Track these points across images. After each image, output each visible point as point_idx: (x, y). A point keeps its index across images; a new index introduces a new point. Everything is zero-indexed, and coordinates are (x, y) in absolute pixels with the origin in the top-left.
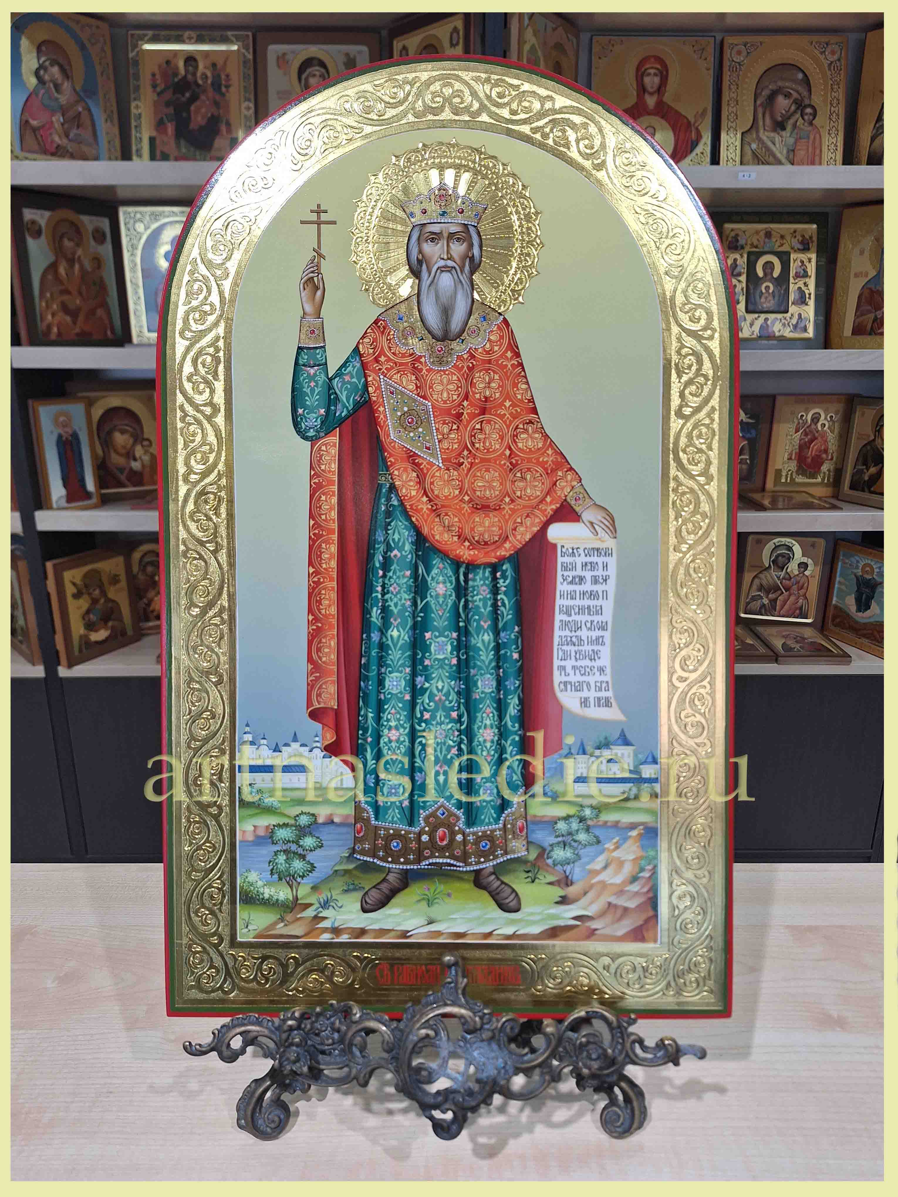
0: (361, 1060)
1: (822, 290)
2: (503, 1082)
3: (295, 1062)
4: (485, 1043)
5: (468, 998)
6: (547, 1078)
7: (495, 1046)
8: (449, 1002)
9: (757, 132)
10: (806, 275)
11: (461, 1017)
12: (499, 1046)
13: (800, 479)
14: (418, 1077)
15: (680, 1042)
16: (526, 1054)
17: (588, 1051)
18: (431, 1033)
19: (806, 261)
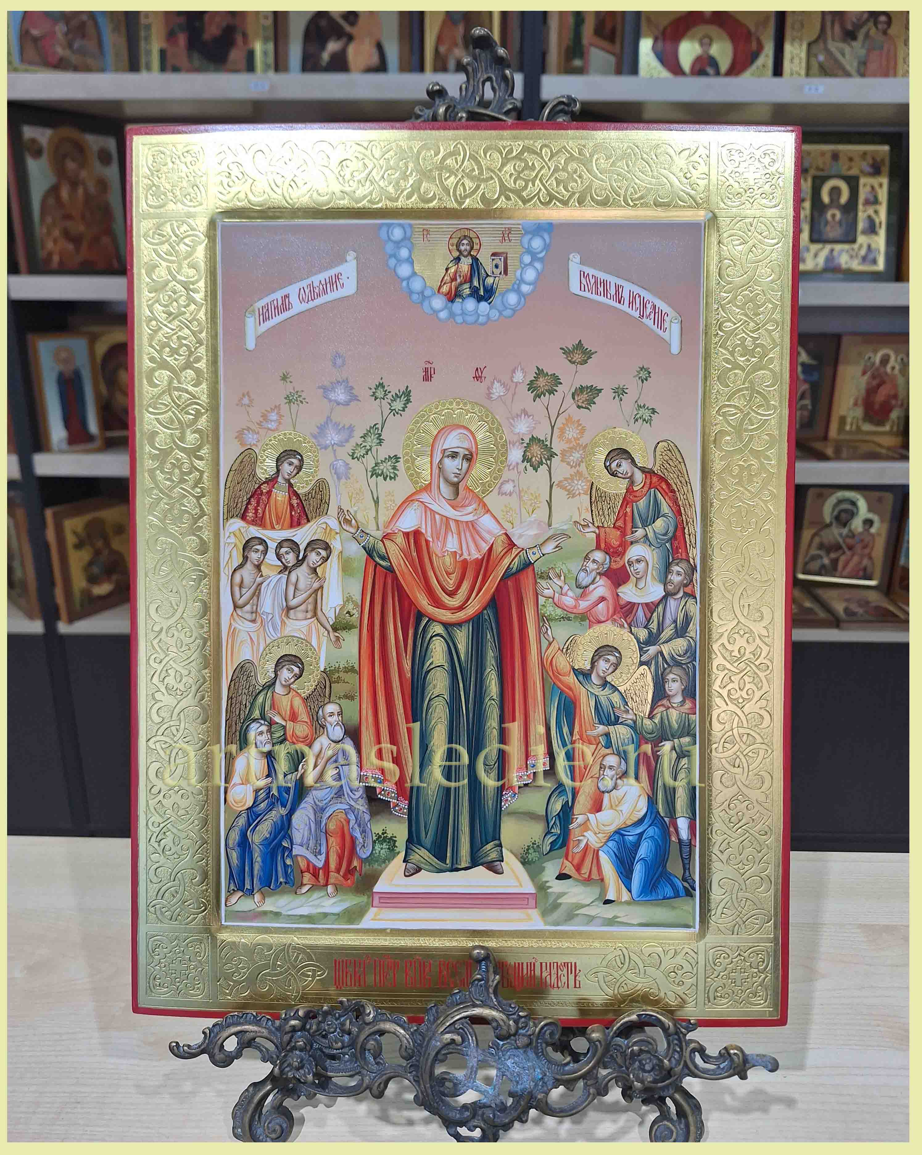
0: (375, 1068)
1: (895, 218)
2: (540, 1096)
3: (298, 1069)
4: (521, 1051)
5: (501, 999)
6: (592, 1090)
7: (531, 1055)
8: (478, 1003)
9: (825, 42)
10: (875, 201)
11: (494, 1019)
12: (536, 1054)
13: (867, 427)
14: (441, 1089)
15: (747, 1052)
16: (568, 1064)
17: (640, 1062)
18: (458, 1038)
19: (876, 186)
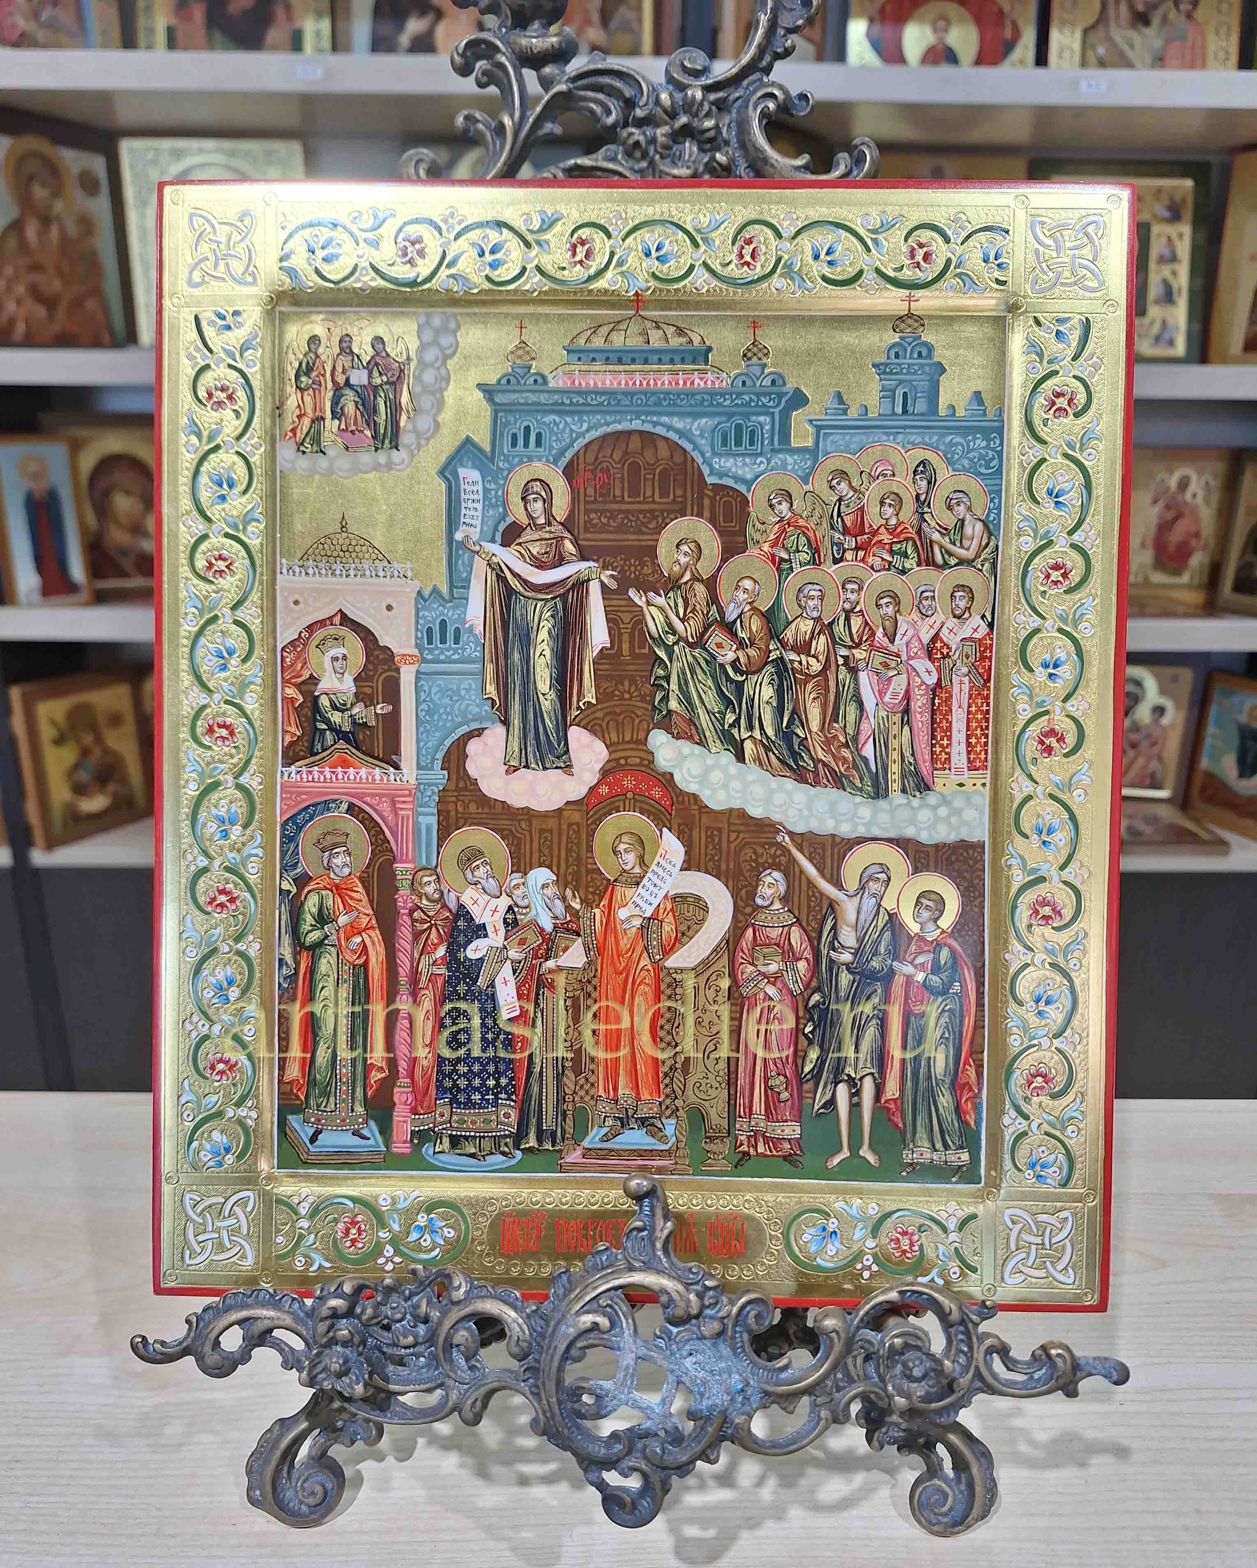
0: (467, 1376)
2: (739, 1421)
3: (339, 1375)
4: (708, 1343)
5: (675, 1260)
6: (824, 1413)
7: (725, 1350)
8: (637, 1264)
9: (1107, 26)
10: (1174, 258)
11: (664, 1291)
12: (734, 1350)
13: (1159, 578)
14: (576, 1406)
15: (1078, 1353)
17: (904, 1364)
18: (604, 1322)
19: (1174, 236)
